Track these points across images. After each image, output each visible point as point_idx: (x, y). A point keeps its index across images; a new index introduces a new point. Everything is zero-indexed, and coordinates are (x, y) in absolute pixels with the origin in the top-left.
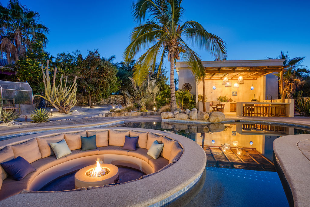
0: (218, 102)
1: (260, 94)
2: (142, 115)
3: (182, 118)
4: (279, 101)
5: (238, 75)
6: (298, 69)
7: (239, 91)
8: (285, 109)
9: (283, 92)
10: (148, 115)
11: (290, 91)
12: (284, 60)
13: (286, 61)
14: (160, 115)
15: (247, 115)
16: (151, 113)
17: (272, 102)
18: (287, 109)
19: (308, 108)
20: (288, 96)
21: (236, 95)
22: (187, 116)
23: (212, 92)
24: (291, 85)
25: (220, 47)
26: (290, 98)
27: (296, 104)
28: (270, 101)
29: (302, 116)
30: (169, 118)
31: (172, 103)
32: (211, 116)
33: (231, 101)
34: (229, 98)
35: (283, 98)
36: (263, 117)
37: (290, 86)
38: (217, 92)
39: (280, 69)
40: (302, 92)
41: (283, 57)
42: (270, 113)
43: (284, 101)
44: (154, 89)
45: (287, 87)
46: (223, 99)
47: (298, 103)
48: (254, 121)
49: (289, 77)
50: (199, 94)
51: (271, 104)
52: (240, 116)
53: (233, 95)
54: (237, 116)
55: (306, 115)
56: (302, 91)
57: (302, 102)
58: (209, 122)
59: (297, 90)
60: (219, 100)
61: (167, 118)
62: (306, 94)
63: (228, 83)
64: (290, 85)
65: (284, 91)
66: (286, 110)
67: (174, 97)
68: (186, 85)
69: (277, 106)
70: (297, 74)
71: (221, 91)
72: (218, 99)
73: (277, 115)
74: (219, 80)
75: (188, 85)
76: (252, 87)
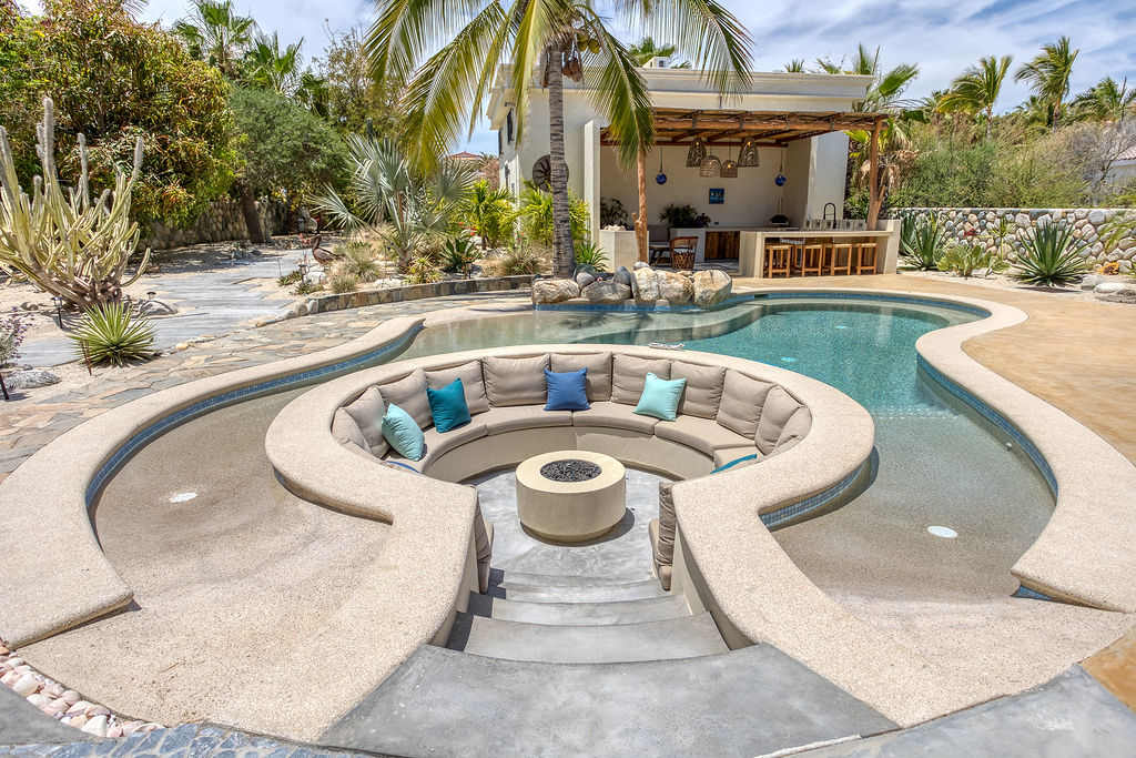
0: (664, 225)
3: (609, 298)
21: (722, 202)
22: (626, 289)
25: (730, 47)
29: (911, 269)
30: (562, 299)
31: (562, 246)
33: (705, 225)
34: (699, 214)
46: (680, 218)
53: (711, 202)
55: (923, 266)
60: (667, 220)
61: (554, 302)
67: (566, 225)
68: (548, 162)
72: (664, 218)
74: (667, 143)
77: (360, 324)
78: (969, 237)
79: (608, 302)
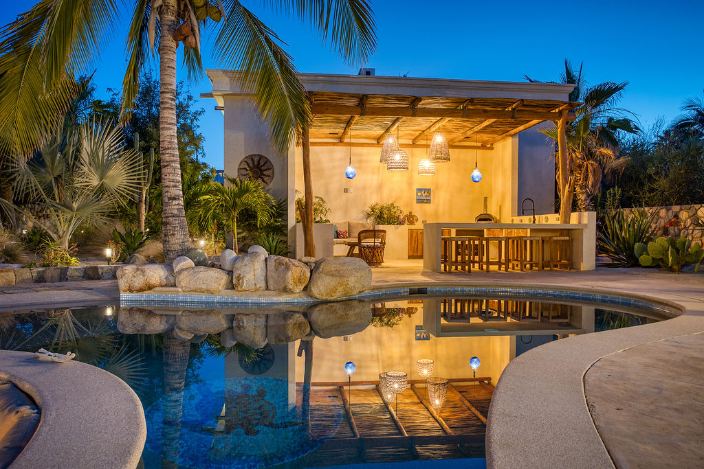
0: (369, 223)
1: (503, 198)
2: (41, 279)
3: (204, 287)
4: (553, 220)
5: (433, 129)
6: (611, 119)
7: (437, 187)
8: (569, 243)
9: (564, 187)
10: (73, 279)
11: (586, 187)
12: (571, 88)
13: (577, 90)
14: (114, 277)
15: (456, 268)
16: (86, 270)
17: (534, 222)
18: (575, 244)
19: (631, 242)
20: (580, 202)
21: (428, 201)
22: (224, 278)
23: (346, 191)
26: (587, 210)
27: (601, 227)
28: (530, 219)
30: (150, 287)
31: (169, 227)
32: (316, 275)
33: (411, 223)
34: (406, 212)
35: (566, 208)
36: (508, 275)
37: (587, 170)
38: (364, 188)
39: (557, 110)
40: (618, 191)
41: (570, 78)
42: (528, 259)
43: (567, 219)
44: (111, 173)
45: (579, 175)
46: (384, 216)
47: (608, 227)
48: (473, 289)
49: (584, 143)
51: (532, 230)
52: (436, 271)
53: (420, 201)
54: (424, 274)
55: (628, 263)
56: (619, 187)
57: (616, 222)
58: (310, 300)
59: (605, 186)
60: (372, 218)
61: (141, 290)
62: (630, 198)
63: (397, 157)
64: (587, 167)
65: (567, 186)
66: (574, 248)
67: (174, 202)
68: (253, 160)
69: (549, 235)
70: (607, 134)
71: (380, 187)
72: (369, 216)
73: (546, 266)
74: (372, 145)
75: (262, 163)
76: (476, 173)
79: (202, 291)
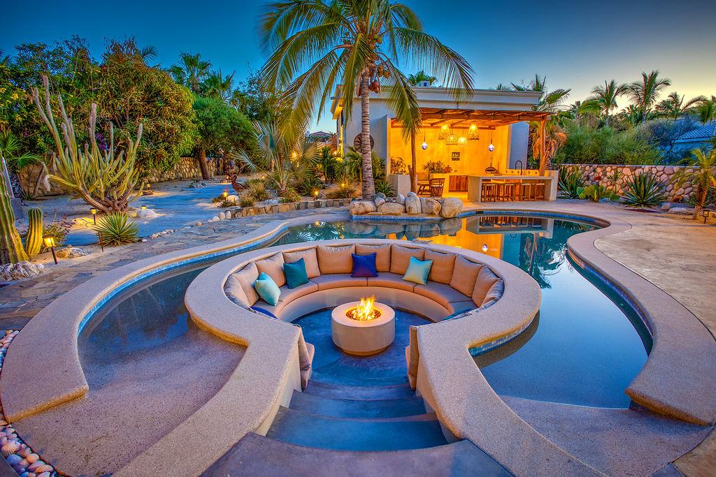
1: (501, 158)
4: (533, 174)
7: (463, 151)
8: (544, 187)
9: (542, 157)
12: (539, 94)
18: (547, 187)
21: (458, 159)
22: (403, 208)
24: (553, 144)
25: (462, 75)
28: (518, 172)
29: (564, 198)
30: (366, 212)
32: (444, 207)
33: (449, 172)
34: (446, 166)
35: (542, 168)
37: (551, 145)
39: (541, 116)
41: (538, 86)
43: (542, 174)
44: (309, 150)
46: (434, 168)
50: (391, 156)
52: (478, 201)
53: (453, 159)
54: (473, 203)
55: (573, 197)
58: (441, 218)
61: (362, 214)
63: (452, 138)
64: (551, 143)
65: (544, 156)
66: (546, 189)
67: (369, 171)
72: (426, 168)
76: (492, 146)
77: (252, 225)
78: (597, 181)
79: (392, 214)
